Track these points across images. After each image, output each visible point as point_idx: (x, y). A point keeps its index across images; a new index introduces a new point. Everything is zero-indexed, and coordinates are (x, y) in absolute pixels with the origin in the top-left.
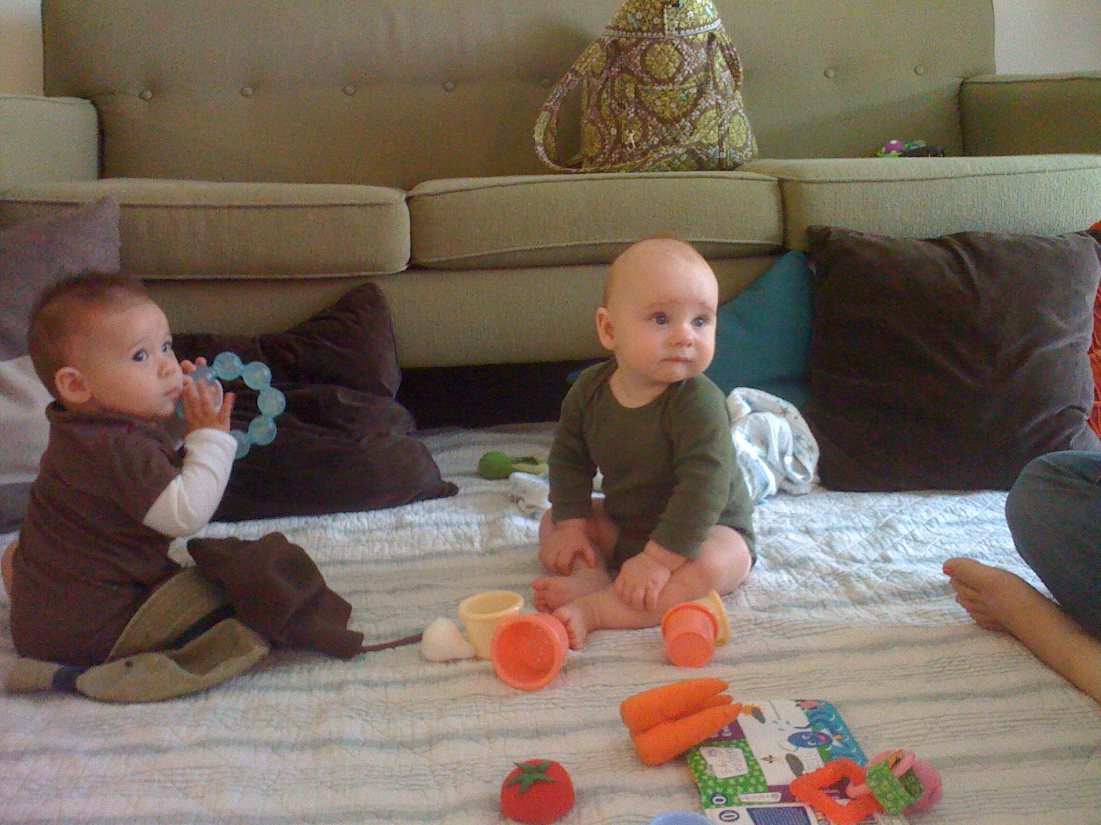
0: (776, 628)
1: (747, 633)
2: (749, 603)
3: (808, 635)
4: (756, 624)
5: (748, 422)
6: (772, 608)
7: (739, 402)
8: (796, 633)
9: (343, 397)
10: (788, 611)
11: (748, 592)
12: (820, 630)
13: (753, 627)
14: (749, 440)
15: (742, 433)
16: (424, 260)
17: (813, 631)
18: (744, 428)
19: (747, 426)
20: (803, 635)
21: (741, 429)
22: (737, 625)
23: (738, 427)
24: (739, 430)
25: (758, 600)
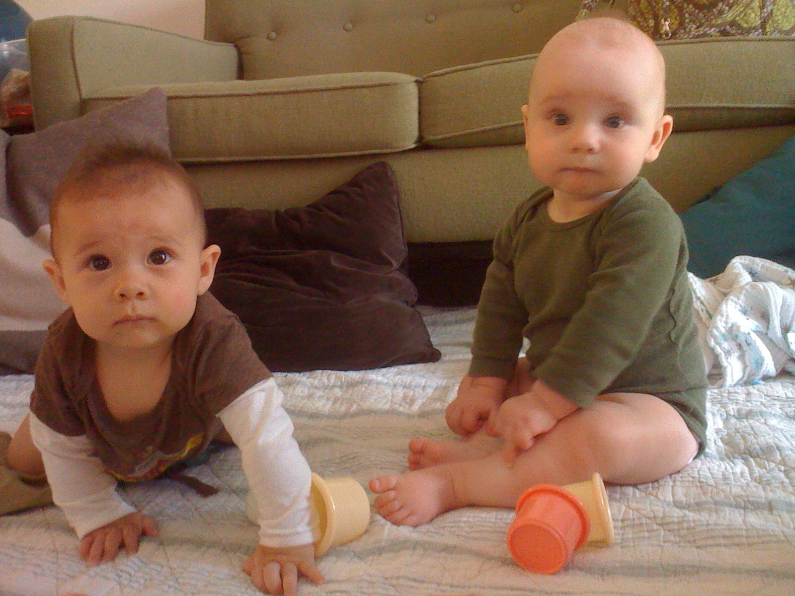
0: (685, 532)
1: (646, 534)
2: (673, 495)
3: (725, 546)
4: (662, 525)
5: (744, 291)
6: (698, 506)
7: (738, 271)
8: (709, 542)
9: (335, 262)
10: (716, 511)
11: (678, 483)
12: (744, 540)
13: (655, 527)
14: (745, 312)
15: (736, 303)
16: (429, 138)
17: (736, 540)
18: (738, 299)
19: (742, 297)
20: (718, 545)
21: (736, 300)
22: (637, 522)
23: (732, 297)
24: (732, 300)
25: (686, 495)
